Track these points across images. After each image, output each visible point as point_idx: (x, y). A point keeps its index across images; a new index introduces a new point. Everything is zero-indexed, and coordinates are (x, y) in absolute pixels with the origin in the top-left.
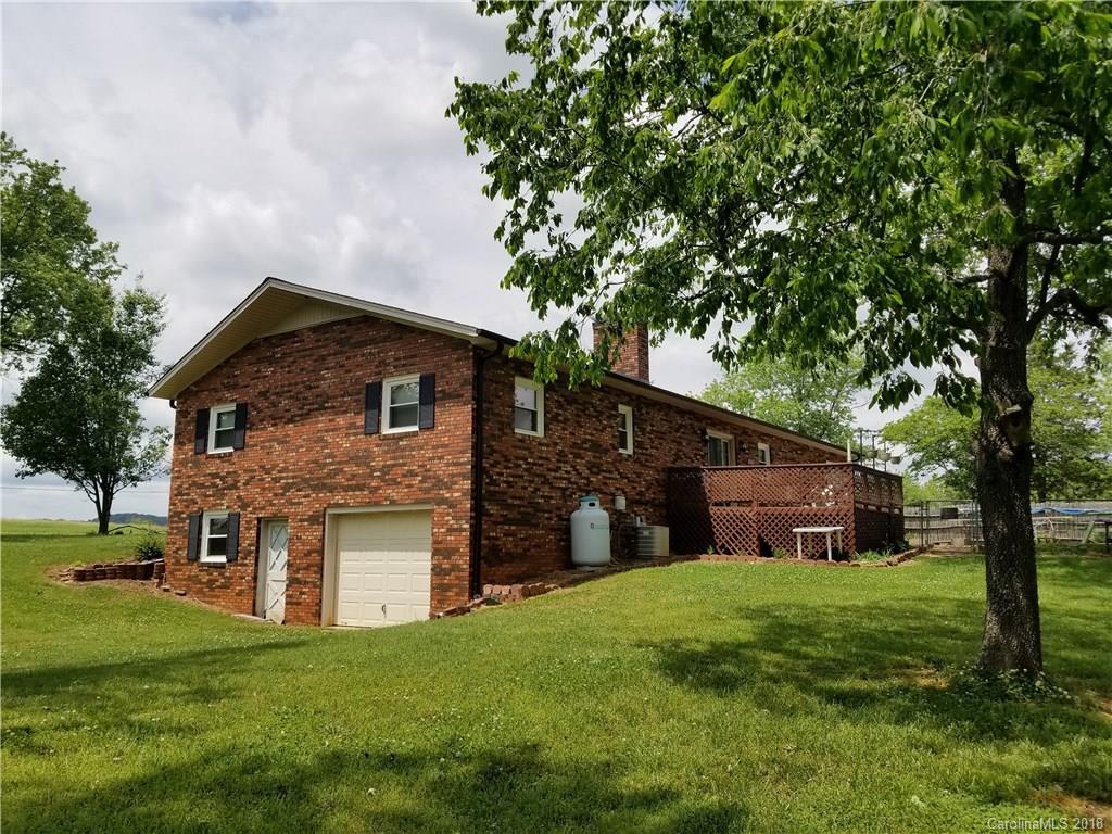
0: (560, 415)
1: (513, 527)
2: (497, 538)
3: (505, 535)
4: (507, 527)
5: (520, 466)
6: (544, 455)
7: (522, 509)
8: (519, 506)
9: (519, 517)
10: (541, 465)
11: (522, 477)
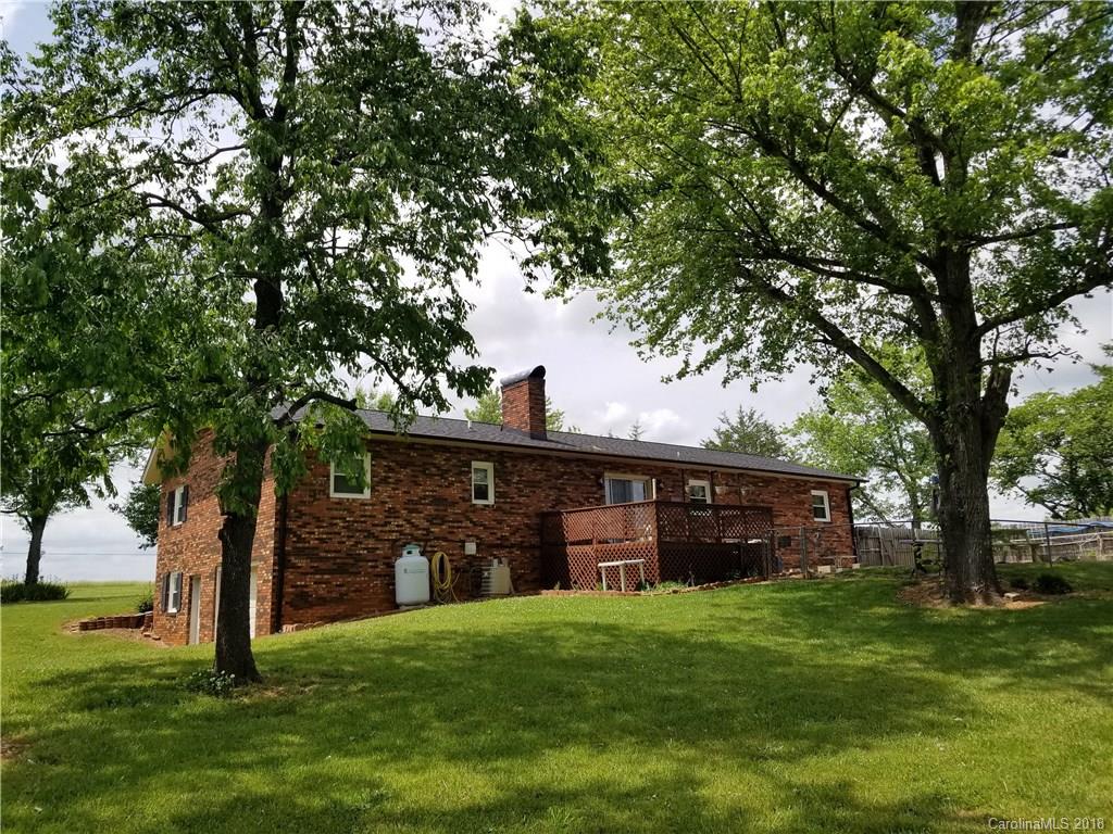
0: (390, 477)
1: (326, 577)
2: (306, 586)
3: (315, 583)
4: (318, 576)
5: (336, 524)
6: (368, 513)
7: (338, 561)
8: (335, 558)
9: (335, 567)
10: (365, 522)
11: (339, 534)
